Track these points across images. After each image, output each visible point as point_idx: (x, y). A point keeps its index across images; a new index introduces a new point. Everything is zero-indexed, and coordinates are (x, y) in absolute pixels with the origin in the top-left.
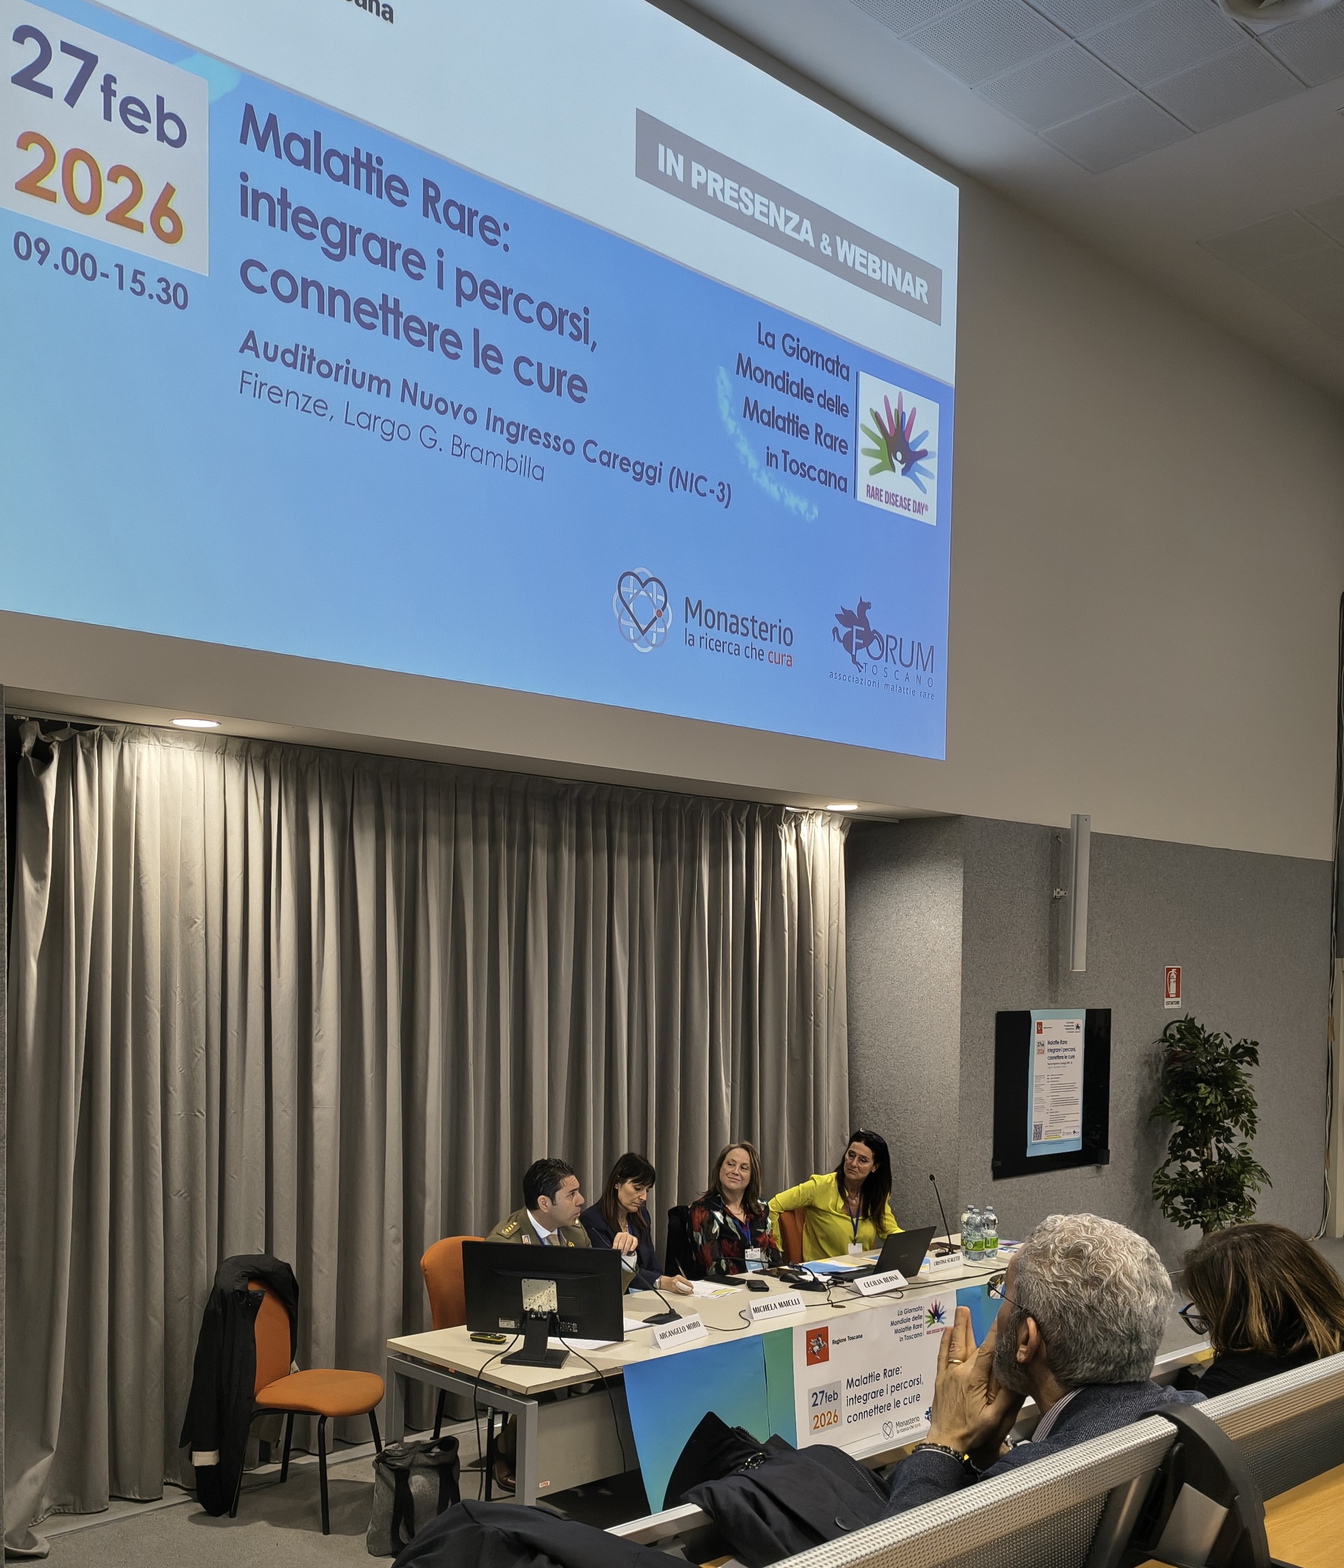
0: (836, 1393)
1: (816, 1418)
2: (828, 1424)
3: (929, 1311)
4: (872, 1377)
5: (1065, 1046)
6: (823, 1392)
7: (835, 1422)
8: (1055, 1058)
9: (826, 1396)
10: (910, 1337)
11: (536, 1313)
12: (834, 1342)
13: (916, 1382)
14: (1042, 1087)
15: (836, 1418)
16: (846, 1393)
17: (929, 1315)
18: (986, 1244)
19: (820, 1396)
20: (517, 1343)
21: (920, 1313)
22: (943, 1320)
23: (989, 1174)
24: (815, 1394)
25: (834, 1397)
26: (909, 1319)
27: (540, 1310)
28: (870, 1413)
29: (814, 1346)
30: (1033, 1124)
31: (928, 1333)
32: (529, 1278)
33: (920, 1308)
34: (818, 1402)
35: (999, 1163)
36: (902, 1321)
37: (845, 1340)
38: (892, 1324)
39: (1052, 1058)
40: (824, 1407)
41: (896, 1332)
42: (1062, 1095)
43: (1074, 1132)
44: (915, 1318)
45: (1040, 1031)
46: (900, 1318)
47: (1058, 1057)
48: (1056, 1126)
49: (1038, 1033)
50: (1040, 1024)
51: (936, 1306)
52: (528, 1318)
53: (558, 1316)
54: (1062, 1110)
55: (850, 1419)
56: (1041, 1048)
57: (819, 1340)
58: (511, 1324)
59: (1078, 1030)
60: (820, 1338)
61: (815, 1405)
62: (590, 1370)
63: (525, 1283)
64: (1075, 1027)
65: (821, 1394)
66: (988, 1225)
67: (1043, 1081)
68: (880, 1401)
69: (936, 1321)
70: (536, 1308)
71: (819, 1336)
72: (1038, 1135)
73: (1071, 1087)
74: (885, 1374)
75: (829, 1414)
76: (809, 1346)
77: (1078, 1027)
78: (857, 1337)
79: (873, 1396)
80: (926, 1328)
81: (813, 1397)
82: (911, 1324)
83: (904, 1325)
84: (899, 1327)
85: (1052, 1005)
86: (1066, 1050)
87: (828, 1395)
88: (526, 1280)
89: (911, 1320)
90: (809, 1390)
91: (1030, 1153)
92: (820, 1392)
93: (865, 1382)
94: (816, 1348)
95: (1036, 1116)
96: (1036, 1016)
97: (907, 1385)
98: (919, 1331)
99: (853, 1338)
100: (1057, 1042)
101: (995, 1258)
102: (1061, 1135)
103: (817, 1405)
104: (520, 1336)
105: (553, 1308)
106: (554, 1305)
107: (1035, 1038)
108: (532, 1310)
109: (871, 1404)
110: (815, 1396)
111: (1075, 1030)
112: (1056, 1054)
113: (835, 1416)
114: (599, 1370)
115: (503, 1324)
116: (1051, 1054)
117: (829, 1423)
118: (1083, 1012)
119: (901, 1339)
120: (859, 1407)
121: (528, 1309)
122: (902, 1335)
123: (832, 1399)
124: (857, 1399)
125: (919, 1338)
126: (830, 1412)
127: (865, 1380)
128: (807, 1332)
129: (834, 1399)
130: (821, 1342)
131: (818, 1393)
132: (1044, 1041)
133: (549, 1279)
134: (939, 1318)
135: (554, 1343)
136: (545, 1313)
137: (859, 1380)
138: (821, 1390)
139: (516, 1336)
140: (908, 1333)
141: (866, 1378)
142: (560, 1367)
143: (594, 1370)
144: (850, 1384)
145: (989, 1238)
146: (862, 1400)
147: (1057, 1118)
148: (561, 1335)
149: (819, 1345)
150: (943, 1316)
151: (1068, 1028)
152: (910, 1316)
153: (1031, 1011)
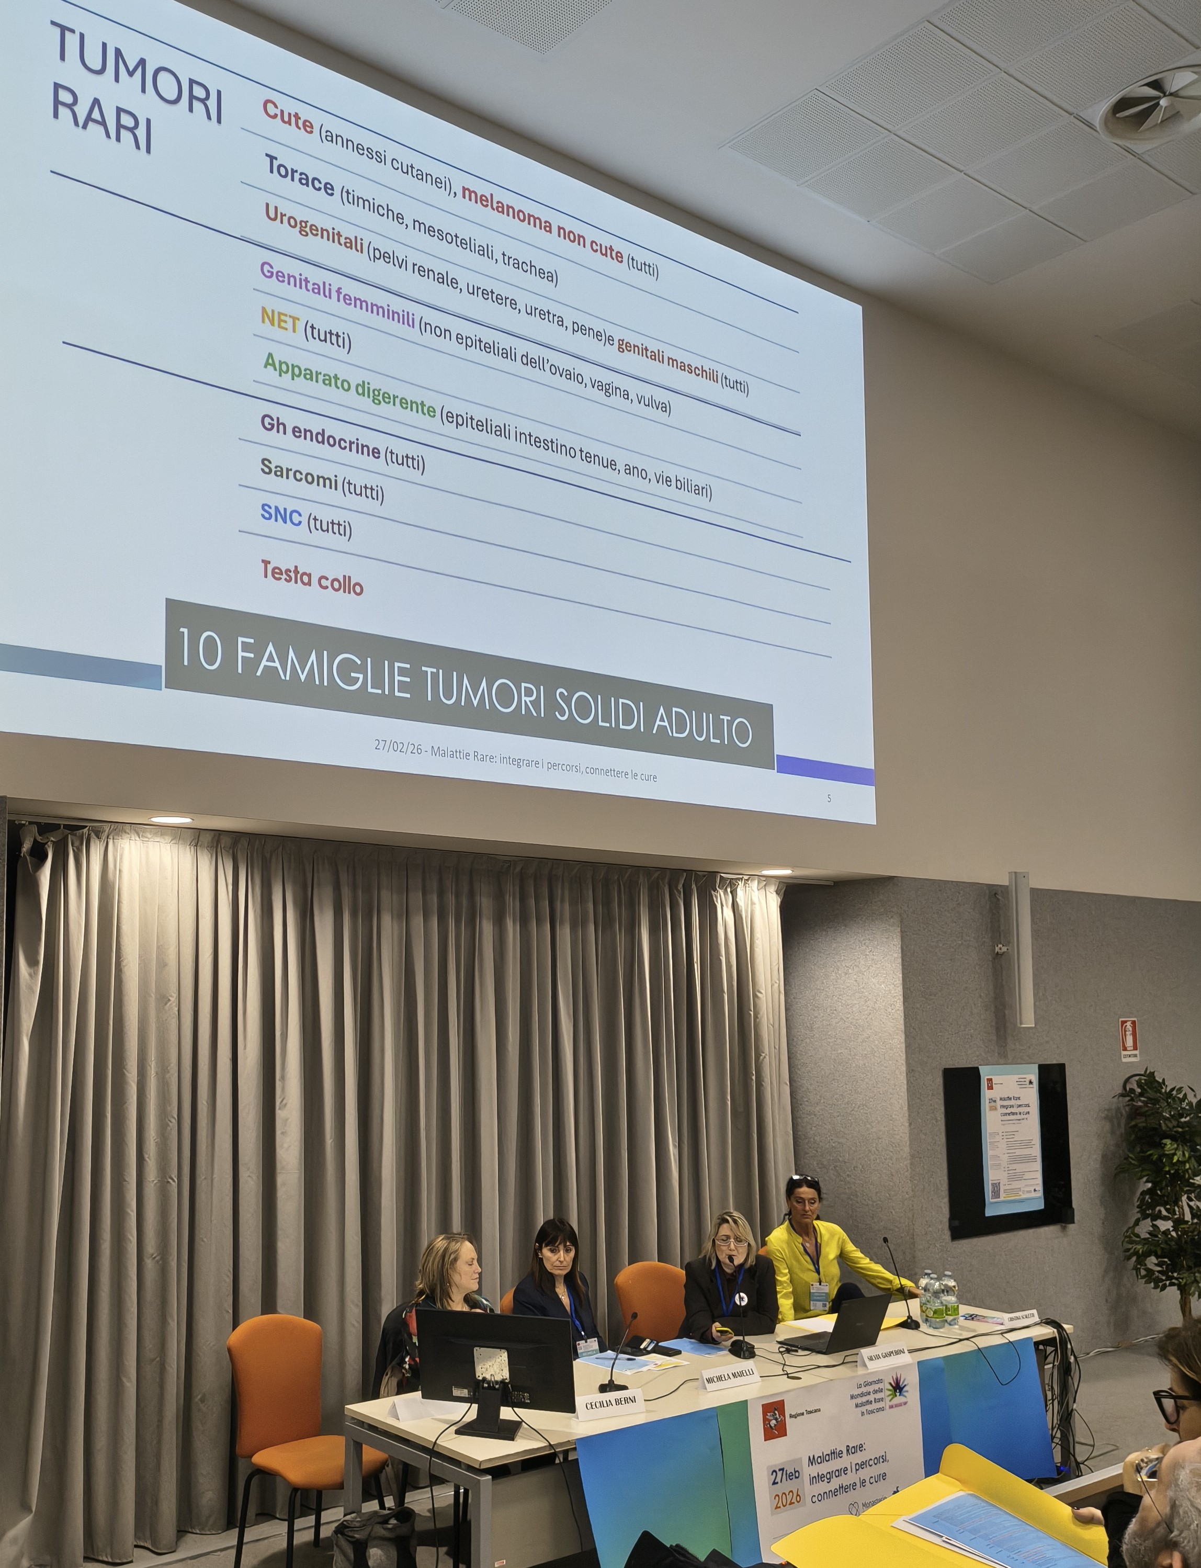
0: (798, 1471)
1: (777, 1498)
2: (790, 1504)
3: (890, 1384)
4: (836, 1454)
5: (1019, 1102)
6: (783, 1469)
7: (798, 1502)
8: (1009, 1114)
9: (786, 1474)
10: (872, 1412)
11: (489, 1382)
12: (791, 1416)
13: (881, 1460)
14: (996, 1144)
15: (798, 1497)
16: (809, 1471)
17: (891, 1388)
18: (946, 1312)
19: (780, 1474)
20: (470, 1412)
21: (881, 1386)
22: (905, 1394)
23: (947, 1235)
24: (775, 1471)
25: (794, 1475)
26: (870, 1392)
27: (493, 1380)
28: (835, 1493)
29: (772, 1420)
30: (990, 1182)
31: (891, 1407)
32: (481, 1346)
33: (880, 1381)
34: (778, 1480)
35: (956, 1223)
36: (862, 1395)
37: (803, 1414)
38: (852, 1397)
39: (1006, 1114)
40: (786, 1486)
41: (857, 1406)
42: (1018, 1152)
43: (1035, 1190)
44: (876, 1392)
45: (990, 1088)
46: (859, 1391)
47: (1013, 1114)
48: (1016, 1185)
49: (988, 1089)
50: (990, 1080)
51: (897, 1379)
52: (481, 1388)
53: (510, 1386)
54: (1019, 1168)
55: (815, 1499)
56: (993, 1104)
57: (776, 1414)
58: (464, 1393)
59: (1031, 1086)
60: (776, 1412)
61: (774, 1483)
62: (543, 1444)
63: (478, 1351)
64: (1028, 1082)
65: (781, 1472)
66: (947, 1292)
67: (998, 1138)
68: (845, 1480)
69: (898, 1394)
70: (488, 1377)
71: (776, 1410)
72: (996, 1194)
73: (1028, 1144)
74: (848, 1450)
75: (791, 1493)
76: (766, 1421)
77: (1031, 1082)
78: (816, 1411)
79: (837, 1474)
80: (887, 1403)
81: (772, 1474)
82: (871, 1397)
83: (864, 1399)
84: (859, 1400)
85: (1002, 1061)
86: (1020, 1106)
87: (788, 1473)
88: (478, 1348)
89: (871, 1393)
90: (768, 1468)
91: (989, 1212)
92: (780, 1470)
93: (827, 1459)
94: (773, 1422)
95: (993, 1174)
96: (985, 1072)
97: (871, 1462)
98: (880, 1405)
99: (811, 1412)
100: (1010, 1099)
101: (956, 1326)
102: (1021, 1193)
103: (777, 1483)
104: (473, 1405)
105: (505, 1378)
106: (505, 1374)
107: (986, 1095)
108: (484, 1379)
109: (835, 1483)
110: (774, 1474)
111: (1028, 1086)
112: (1009, 1111)
113: (798, 1495)
114: (552, 1443)
115: (457, 1392)
116: (1004, 1111)
118: (1035, 1068)
119: (863, 1414)
120: (823, 1487)
121: (480, 1378)
122: (864, 1409)
123: (794, 1477)
124: (820, 1478)
125: (881, 1412)
126: (792, 1491)
127: (827, 1457)
128: (763, 1405)
129: (796, 1478)
130: (778, 1416)
131: (777, 1471)
132: (996, 1098)
133: (501, 1348)
134: (900, 1392)
135: (506, 1413)
136: (497, 1382)
137: (820, 1457)
138: (781, 1467)
139: (469, 1404)
140: (869, 1407)
141: (828, 1455)
142: (513, 1439)
143: (546, 1444)
144: (812, 1461)
145: (949, 1306)
146: (825, 1478)
147: (1015, 1177)
148: (513, 1405)
149: (776, 1419)
150: (905, 1389)
151: (1020, 1083)
152: (871, 1389)
153: (980, 1067)
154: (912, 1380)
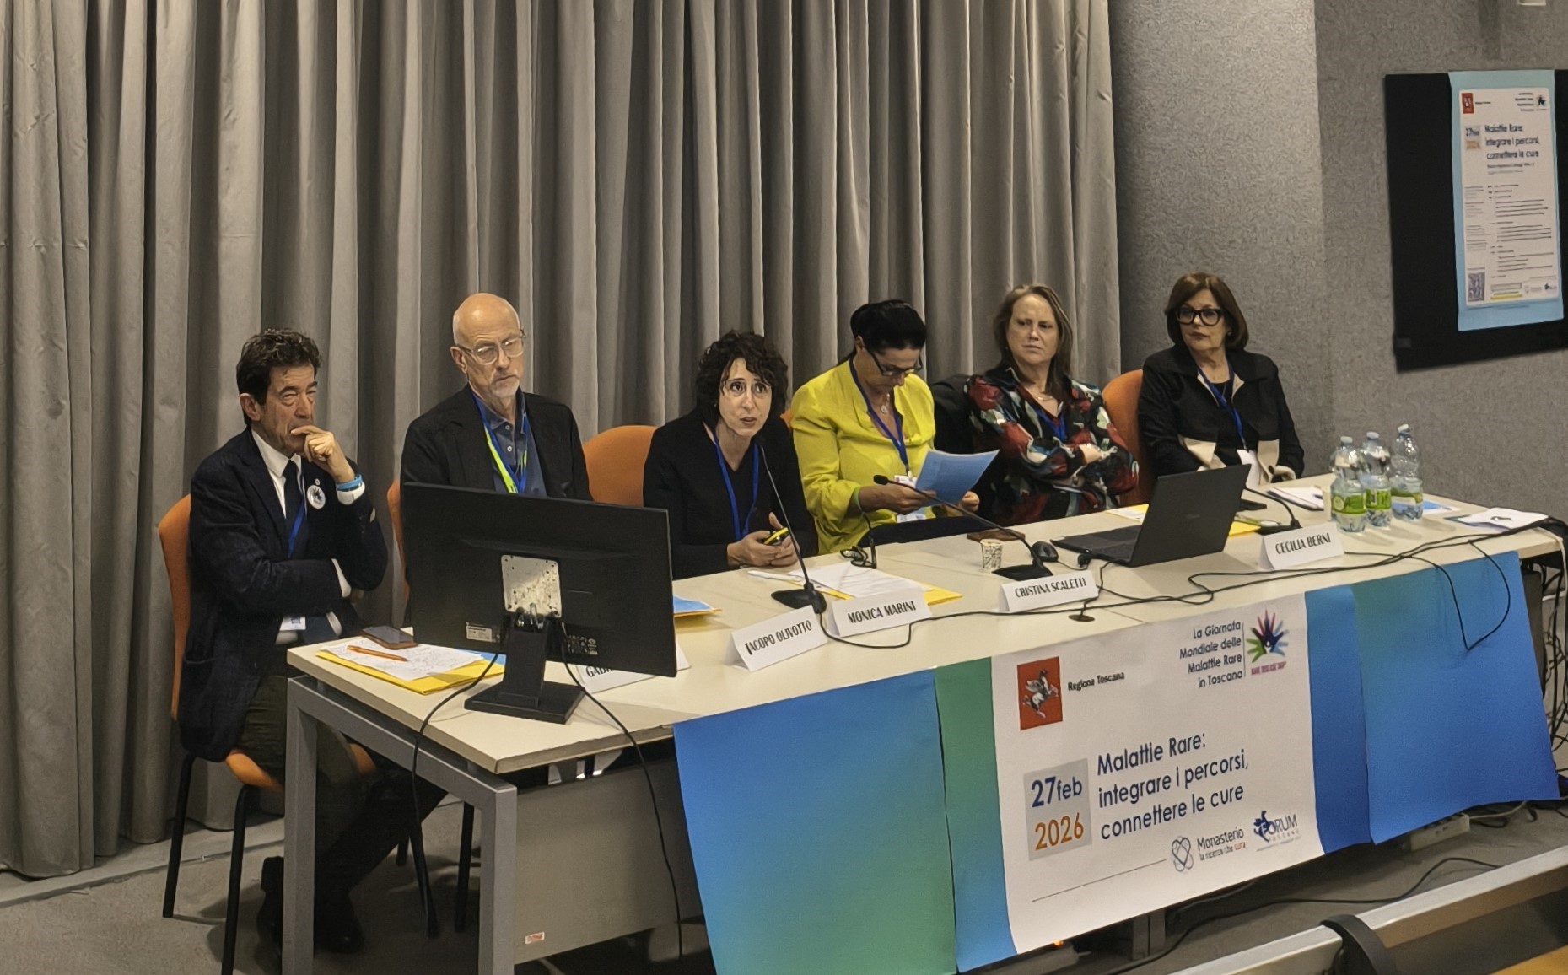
0: (1079, 783)
1: (1041, 829)
2: (1063, 841)
3: (1255, 631)
4: (1149, 753)
5: (1518, 135)
6: (1052, 780)
7: (1078, 837)
8: (1501, 156)
9: (1059, 788)
10: (1219, 680)
11: (527, 618)
12: (1071, 687)
13: (1234, 764)
14: (1477, 206)
15: (1079, 829)
16: (1098, 783)
17: (1255, 638)
19: (1047, 787)
20: (493, 670)
21: (1237, 634)
22: (1282, 649)
23: (1390, 362)
24: (1038, 782)
25: (1073, 789)
26: (1216, 645)
27: (534, 613)
28: (1145, 821)
29: (1034, 693)
30: (1467, 272)
31: (1255, 671)
32: (512, 554)
33: (1236, 626)
34: (1044, 798)
35: (1407, 343)
36: (1203, 650)
37: (1092, 683)
38: (1183, 654)
39: (1495, 156)
40: (1056, 809)
41: (1191, 669)
42: (1518, 221)
43: (1547, 287)
44: (1226, 645)
45: (1469, 109)
46: (1197, 643)
47: (1509, 155)
48: (1512, 277)
49: (1465, 112)
50: (1468, 97)
51: (1267, 622)
52: (513, 625)
53: (563, 625)
54: (1521, 248)
55: (1108, 832)
56: (1472, 138)
57: (1043, 683)
58: (486, 635)
59: (1541, 107)
60: (1044, 679)
61: (1037, 804)
62: (612, 731)
63: (508, 563)
64: (1535, 102)
65: (1050, 784)
67: (1481, 196)
68: (1165, 799)
69: (1268, 649)
70: (526, 608)
71: (1043, 675)
72: (1478, 291)
73: (1537, 208)
74: (1172, 747)
75: (1066, 822)
76: (1024, 696)
77: (1541, 101)
78: (1116, 678)
79: (1151, 789)
80: (1249, 663)
81: (1033, 788)
82: (1219, 655)
83: (1206, 657)
84: (1196, 660)
85: (1488, 64)
86: (1521, 142)
87: (1062, 785)
88: (508, 557)
89: (1219, 648)
90: (1026, 777)
91: (1465, 324)
92: (1047, 781)
93: (1134, 762)
94: (1038, 697)
95: (1471, 259)
96: (1459, 82)
97: (1216, 768)
98: (1235, 668)
99: (1106, 680)
100: (1502, 128)
102: (1521, 292)
103: (1042, 803)
104: (500, 656)
105: (554, 610)
106: (555, 604)
107: (1461, 122)
108: (520, 611)
109: (1146, 804)
110: (1037, 787)
111: (1535, 107)
112: (1502, 149)
113: (1078, 825)
114: (630, 730)
115: (473, 633)
116: (1493, 149)
117: (1065, 839)
118: (1550, 76)
119: (1202, 683)
120: (1123, 810)
121: (513, 610)
122: (1204, 675)
123: (1072, 792)
124: (1118, 794)
125: (1236, 682)
126: (1067, 818)
127: (1134, 758)
128: (1019, 667)
129: (1075, 794)
130: (1046, 685)
131: (1043, 782)
132: (1479, 127)
133: (547, 558)
134: (1273, 645)
135: (555, 672)
136: (540, 618)
137: (1121, 758)
138: (1050, 776)
139: (494, 655)
140: (1215, 672)
141: (1136, 754)
142: (563, 721)
143: (619, 731)
144: (1104, 765)
146: (1129, 796)
147: (1511, 263)
148: (568, 658)
149: (1043, 692)
150: (1282, 640)
151: (1522, 102)
152: (1218, 639)
153: (1450, 74)
154: (1295, 626)
